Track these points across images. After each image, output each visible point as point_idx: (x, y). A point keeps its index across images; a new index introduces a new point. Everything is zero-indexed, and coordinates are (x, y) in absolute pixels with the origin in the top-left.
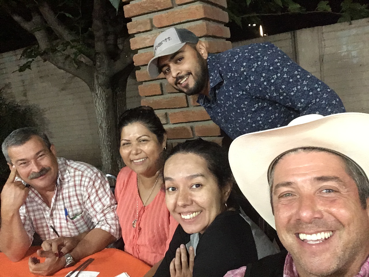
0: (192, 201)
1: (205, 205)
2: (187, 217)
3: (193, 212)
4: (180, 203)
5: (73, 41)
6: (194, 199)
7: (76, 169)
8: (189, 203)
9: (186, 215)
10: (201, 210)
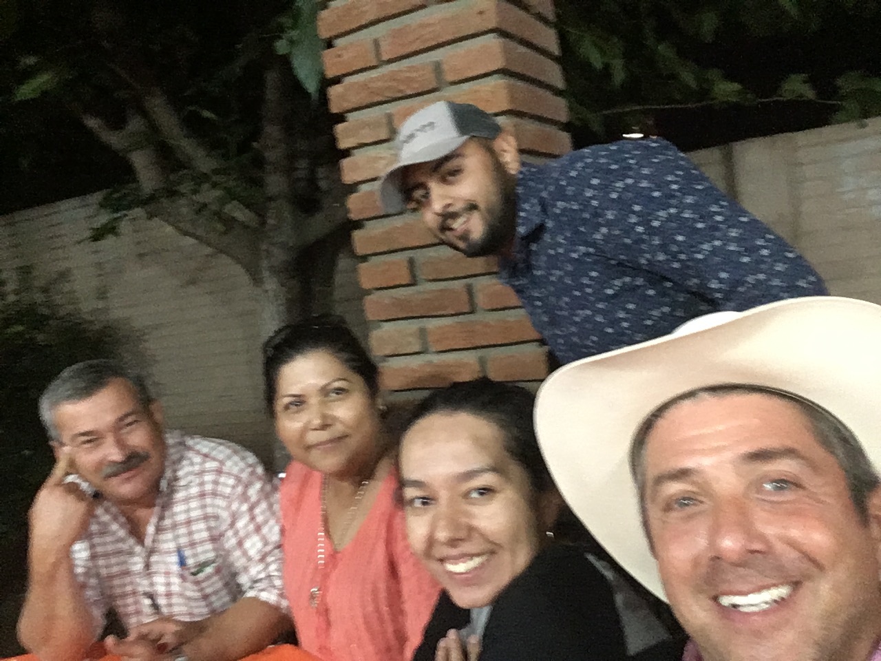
0: (471, 529)
1: (502, 539)
2: (460, 567)
3: (472, 556)
4: (442, 535)
5: (216, 172)
6: (475, 523)
7: (206, 456)
8: (463, 535)
9: (456, 564)
10: (492, 550)
